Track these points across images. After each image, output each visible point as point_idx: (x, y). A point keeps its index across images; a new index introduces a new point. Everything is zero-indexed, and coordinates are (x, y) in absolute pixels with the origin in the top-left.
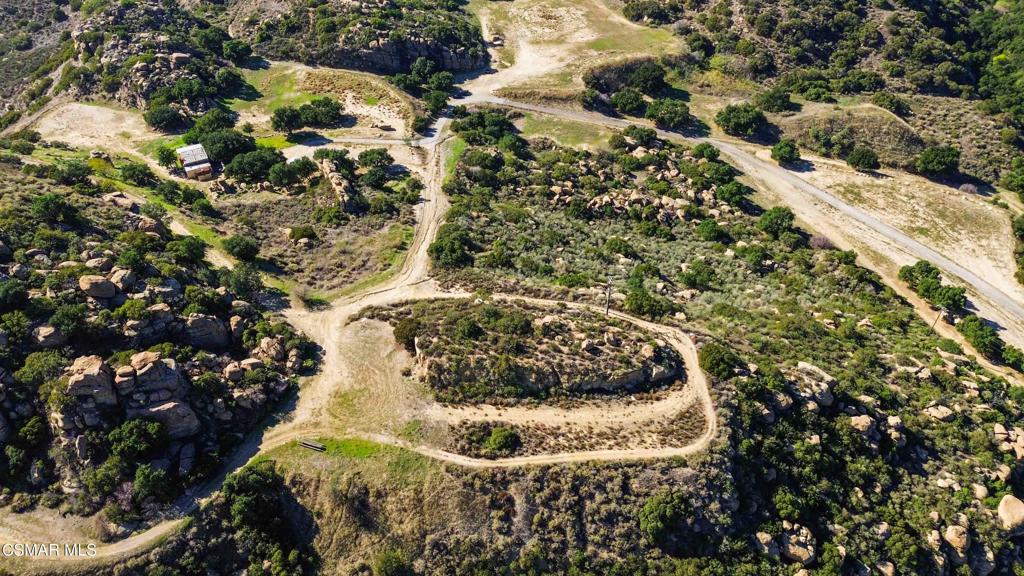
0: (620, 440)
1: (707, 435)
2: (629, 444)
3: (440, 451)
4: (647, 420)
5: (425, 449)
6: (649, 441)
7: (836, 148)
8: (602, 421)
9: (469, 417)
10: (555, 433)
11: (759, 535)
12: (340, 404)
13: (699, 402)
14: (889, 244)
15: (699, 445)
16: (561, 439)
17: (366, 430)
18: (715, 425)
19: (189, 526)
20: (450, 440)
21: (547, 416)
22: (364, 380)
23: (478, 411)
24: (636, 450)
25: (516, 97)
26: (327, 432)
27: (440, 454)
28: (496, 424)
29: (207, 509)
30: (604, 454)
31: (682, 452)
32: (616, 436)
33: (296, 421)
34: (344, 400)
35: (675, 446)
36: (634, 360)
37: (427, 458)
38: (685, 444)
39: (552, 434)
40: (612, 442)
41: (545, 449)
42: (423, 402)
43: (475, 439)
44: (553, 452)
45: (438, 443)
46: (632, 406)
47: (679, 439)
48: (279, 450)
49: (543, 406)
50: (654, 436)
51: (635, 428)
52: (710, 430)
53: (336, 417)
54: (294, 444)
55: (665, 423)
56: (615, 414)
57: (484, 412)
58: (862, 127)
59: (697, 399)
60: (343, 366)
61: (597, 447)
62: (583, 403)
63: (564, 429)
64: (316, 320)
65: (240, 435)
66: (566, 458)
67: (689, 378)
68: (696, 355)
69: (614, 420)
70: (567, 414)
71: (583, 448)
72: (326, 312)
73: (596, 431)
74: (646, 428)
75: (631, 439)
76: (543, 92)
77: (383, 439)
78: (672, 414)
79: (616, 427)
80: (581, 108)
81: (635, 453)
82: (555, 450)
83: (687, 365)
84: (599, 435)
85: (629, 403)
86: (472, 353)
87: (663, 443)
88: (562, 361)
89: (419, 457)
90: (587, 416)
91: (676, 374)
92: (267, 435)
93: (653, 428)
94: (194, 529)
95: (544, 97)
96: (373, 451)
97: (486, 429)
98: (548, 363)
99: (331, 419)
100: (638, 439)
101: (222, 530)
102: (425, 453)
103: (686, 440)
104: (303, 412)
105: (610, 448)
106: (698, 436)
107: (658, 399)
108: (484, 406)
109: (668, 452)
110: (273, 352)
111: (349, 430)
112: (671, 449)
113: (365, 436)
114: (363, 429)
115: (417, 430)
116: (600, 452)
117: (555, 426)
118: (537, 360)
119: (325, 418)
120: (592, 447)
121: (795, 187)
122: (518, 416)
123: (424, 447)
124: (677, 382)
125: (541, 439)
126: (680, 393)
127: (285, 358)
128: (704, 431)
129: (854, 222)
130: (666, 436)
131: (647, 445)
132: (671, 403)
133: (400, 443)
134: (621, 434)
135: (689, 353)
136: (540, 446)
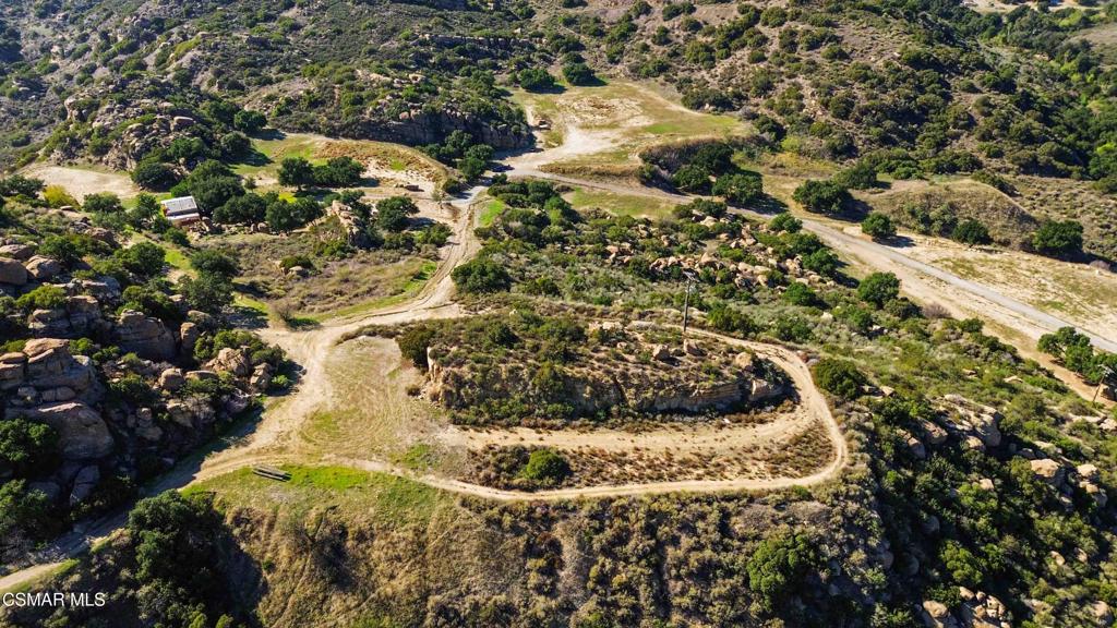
0: (712, 469)
1: (837, 463)
2: (726, 474)
3: (455, 482)
4: (748, 446)
5: (432, 480)
6: (754, 470)
7: (937, 226)
8: (685, 446)
9: (497, 442)
10: (620, 459)
11: (927, 604)
12: (318, 427)
13: (820, 425)
14: (1017, 318)
15: (829, 472)
16: (628, 468)
17: (350, 456)
18: (846, 452)
19: (70, 572)
20: (470, 468)
21: (607, 440)
22: (354, 400)
23: (512, 436)
24: (736, 481)
25: (564, 172)
26: (293, 458)
27: (456, 486)
28: (535, 449)
29: (100, 552)
30: (689, 486)
31: (804, 482)
32: (706, 464)
33: (253, 446)
34: (322, 423)
35: (791, 476)
36: (726, 372)
37: (436, 489)
38: (807, 474)
39: (615, 461)
40: (701, 471)
41: (605, 479)
42: (434, 425)
43: (506, 467)
44: (617, 483)
45: (451, 471)
46: (724, 429)
47: (797, 468)
48: (223, 480)
49: (601, 429)
50: (762, 465)
51: (732, 455)
52: (839, 458)
53: (310, 441)
54: (245, 472)
55: (775, 450)
56: (703, 438)
57: (518, 437)
58: (964, 202)
59: (816, 421)
60: (328, 385)
61: (679, 477)
62: (657, 426)
63: (631, 456)
64: (299, 340)
65: (170, 461)
66: (634, 489)
67: (802, 398)
68: (808, 374)
69: (701, 445)
70: (634, 439)
71: (660, 478)
72: (313, 333)
73: (677, 458)
74: (749, 455)
75: (729, 468)
76: (595, 167)
77: (373, 466)
78: (783, 439)
79: (705, 453)
80: (638, 184)
81: (734, 483)
82: (620, 480)
83: (798, 385)
84: (681, 463)
85: (722, 426)
86: (504, 362)
87: (775, 473)
88: (627, 370)
89: (423, 488)
90: (660, 441)
91: (784, 393)
92: (208, 461)
93: (758, 454)
94: (76, 578)
95: (596, 173)
96: (362, 482)
97: (521, 455)
98: (608, 372)
99: (304, 443)
100: (738, 468)
101: (120, 583)
102: (433, 484)
103: (808, 469)
104: (263, 436)
105: (699, 478)
106: (823, 464)
107: (762, 422)
108: (519, 429)
109: (783, 482)
110: (233, 365)
111: (327, 456)
112: (786, 479)
113: (348, 463)
114: (346, 455)
115: (424, 456)
116: (684, 483)
117: (619, 451)
118: (593, 369)
119: (295, 442)
120: (672, 477)
121: (895, 262)
122: (566, 441)
123: (432, 477)
124: (787, 402)
125: (597, 467)
126: (793, 415)
127: (251, 373)
128: (832, 458)
129: (971, 295)
130: (776, 464)
131: (752, 475)
132: (780, 428)
133: (398, 471)
134: (714, 461)
135: (799, 371)
136: (598, 475)
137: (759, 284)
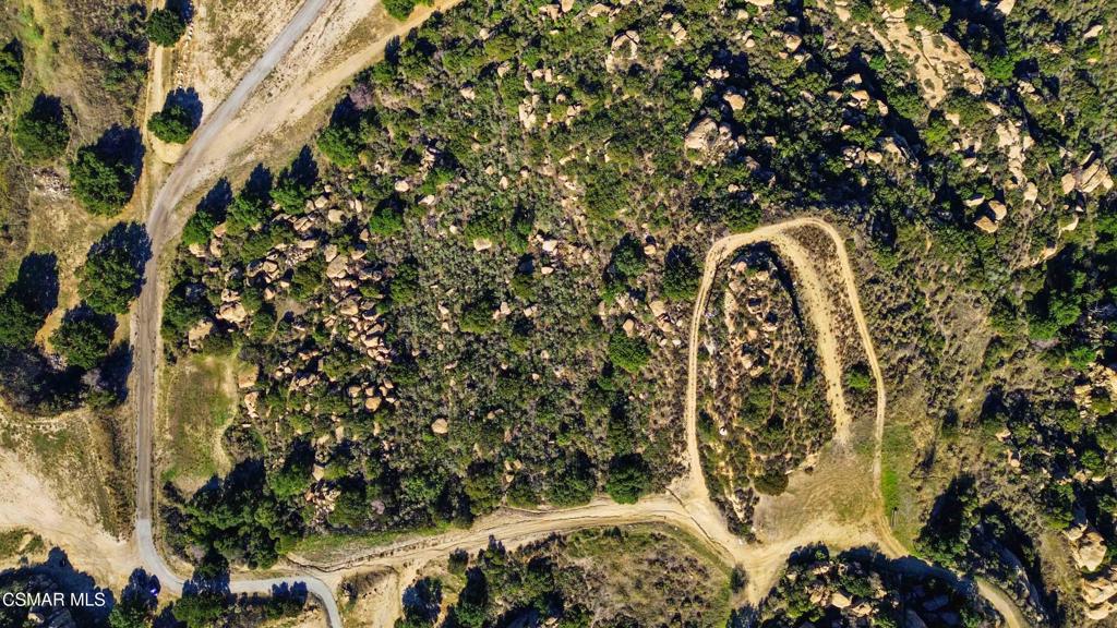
0: (838, 289)
1: (820, 224)
2: (840, 282)
3: (877, 422)
4: (814, 271)
5: (878, 434)
6: (834, 267)
8: (822, 305)
9: (842, 408)
10: (842, 339)
12: (851, 513)
13: (788, 231)
14: (329, 20)
15: (830, 230)
16: (847, 334)
17: (872, 483)
18: (808, 218)
19: (980, 575)
20: (866, 417)
21: (827, 348)
22: (823, 503)
23: (835, 403)
25: (126, 505)
26: (880, 512)
27: (880, 420)
28: (844, 386)
29: (963, 570)
30: (854, 300)
31: (839, 242)
32: (835, 293)
33: (875, 541)
34: (846, 511)
35: (835, 247)
36: (772, 286)
37: (884, 430)
38: (831, 241)
39: (844, 342)
40: (841, 295)
41: (859, 344)
42: (835, 449)
43: (861, 399)
44: (860, 338)
45: (871, 425)
46: (803, 283)
47: (828, 245)
48: (904, 543)
49: (818, 353)
50: (829, 264)
51: (825, 279)
52: (815, 223)
53: (865, 511)
54: (896, 533)
55: (815, 256)
56: (813, 296)
57: (835, 398)
59: (785, 233)
60: (810, 527)
61: (848, 306)
62: (808, 322)
63: (838, 333)
64: (757, 572)
65: (900, 577)
66: (862, 328)
67: (764, 240)
68: (735, 236)
69: (819, 296)
70: (822, 333)
71: (851, 315)
72: (746, 568)
73: (834, 308)
74: (823, 271)
75: (836, 281)
76: (104, 468)
77: (877, 468)
78: (804, 252)
79: (826, 293)
81: (847, 275)
82: (857, 336)
83: (749, 242)
84: (837, 306)
85: (801, 286)
86: (798, 420)
87: (833, 257)
88: (791, 344)
89: (885, 436)
90: (821, 316)
92: (893, 557)
93: (821, 266)
94: (979, 570)
95: (116, 463)
96: (889, 472)
97: (850, 392)
98: (795, 354)
99: (867, 513)
100: (834, 276)
101: (968, 553)
102: (881, 432)
103: (827, 240)
104: (865, 539)
105: (847, 296)
106: (822, 232)
107: (792, 263)
108: (829, 399)
109: (842, 252)
111: (874, 496)
112: (838, 252)
113: (878, 482)
114: (871, 486)
115: (862, 444)
116: (852, 302)
117: (836, 340)
118: (795, 365)
119: (867, 520)
120: (849, 309)
122: (832, 370)
123: (877, 435)
124: (771, 249)
125: (850, 349)
126: (781, 246)
128: (816, 226)
129: (294, 54)
130: (827, 255)
131: (838, 268)
132: (793, 252)
133: (878, 454)
134: (831, 288)
135: (732, 241)
136: (856, 348)
137: (364, 258)
